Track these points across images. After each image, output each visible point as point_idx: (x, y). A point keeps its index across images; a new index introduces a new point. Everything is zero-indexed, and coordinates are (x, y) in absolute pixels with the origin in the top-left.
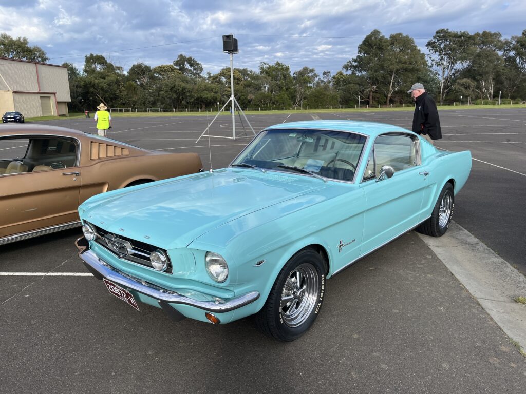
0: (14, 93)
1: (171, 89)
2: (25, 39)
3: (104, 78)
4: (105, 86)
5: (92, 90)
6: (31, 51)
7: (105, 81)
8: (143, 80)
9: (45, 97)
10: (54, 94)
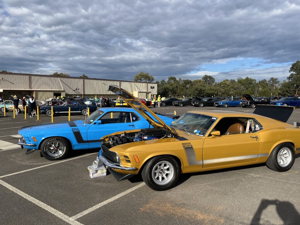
0: (139, 92)
1: (196, 90)
2: (148, 74)
3: (172, 86)
4: (171, 89)
5: (167, 90)
6: (149, 77)
7: (172, 87)
8: (188, 86)
9: (147, 93)
10: (151, 92)
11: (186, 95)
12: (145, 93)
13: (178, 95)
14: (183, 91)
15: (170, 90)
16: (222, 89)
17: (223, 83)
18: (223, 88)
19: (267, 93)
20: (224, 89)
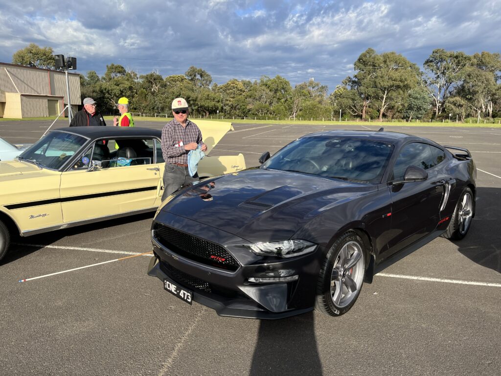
0: (22, 95)
2: (50, 49)
4: (118, 92)
5: (107, 95)
7: (118, 87)
8: (155, 88)
9: (52, 100)
10: (62, 98)
11: (153, 108)
12: (45, 101)
13: (135, 109)
14: (146, 101)
15: (115, 95)
16: (232, 99)
17: (232, 85)
18: (232, 96)
19: (316, 109)
20: (233, 98)
